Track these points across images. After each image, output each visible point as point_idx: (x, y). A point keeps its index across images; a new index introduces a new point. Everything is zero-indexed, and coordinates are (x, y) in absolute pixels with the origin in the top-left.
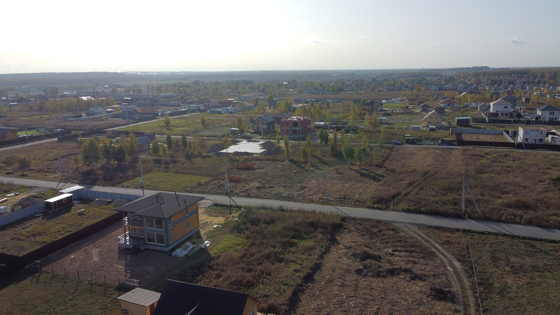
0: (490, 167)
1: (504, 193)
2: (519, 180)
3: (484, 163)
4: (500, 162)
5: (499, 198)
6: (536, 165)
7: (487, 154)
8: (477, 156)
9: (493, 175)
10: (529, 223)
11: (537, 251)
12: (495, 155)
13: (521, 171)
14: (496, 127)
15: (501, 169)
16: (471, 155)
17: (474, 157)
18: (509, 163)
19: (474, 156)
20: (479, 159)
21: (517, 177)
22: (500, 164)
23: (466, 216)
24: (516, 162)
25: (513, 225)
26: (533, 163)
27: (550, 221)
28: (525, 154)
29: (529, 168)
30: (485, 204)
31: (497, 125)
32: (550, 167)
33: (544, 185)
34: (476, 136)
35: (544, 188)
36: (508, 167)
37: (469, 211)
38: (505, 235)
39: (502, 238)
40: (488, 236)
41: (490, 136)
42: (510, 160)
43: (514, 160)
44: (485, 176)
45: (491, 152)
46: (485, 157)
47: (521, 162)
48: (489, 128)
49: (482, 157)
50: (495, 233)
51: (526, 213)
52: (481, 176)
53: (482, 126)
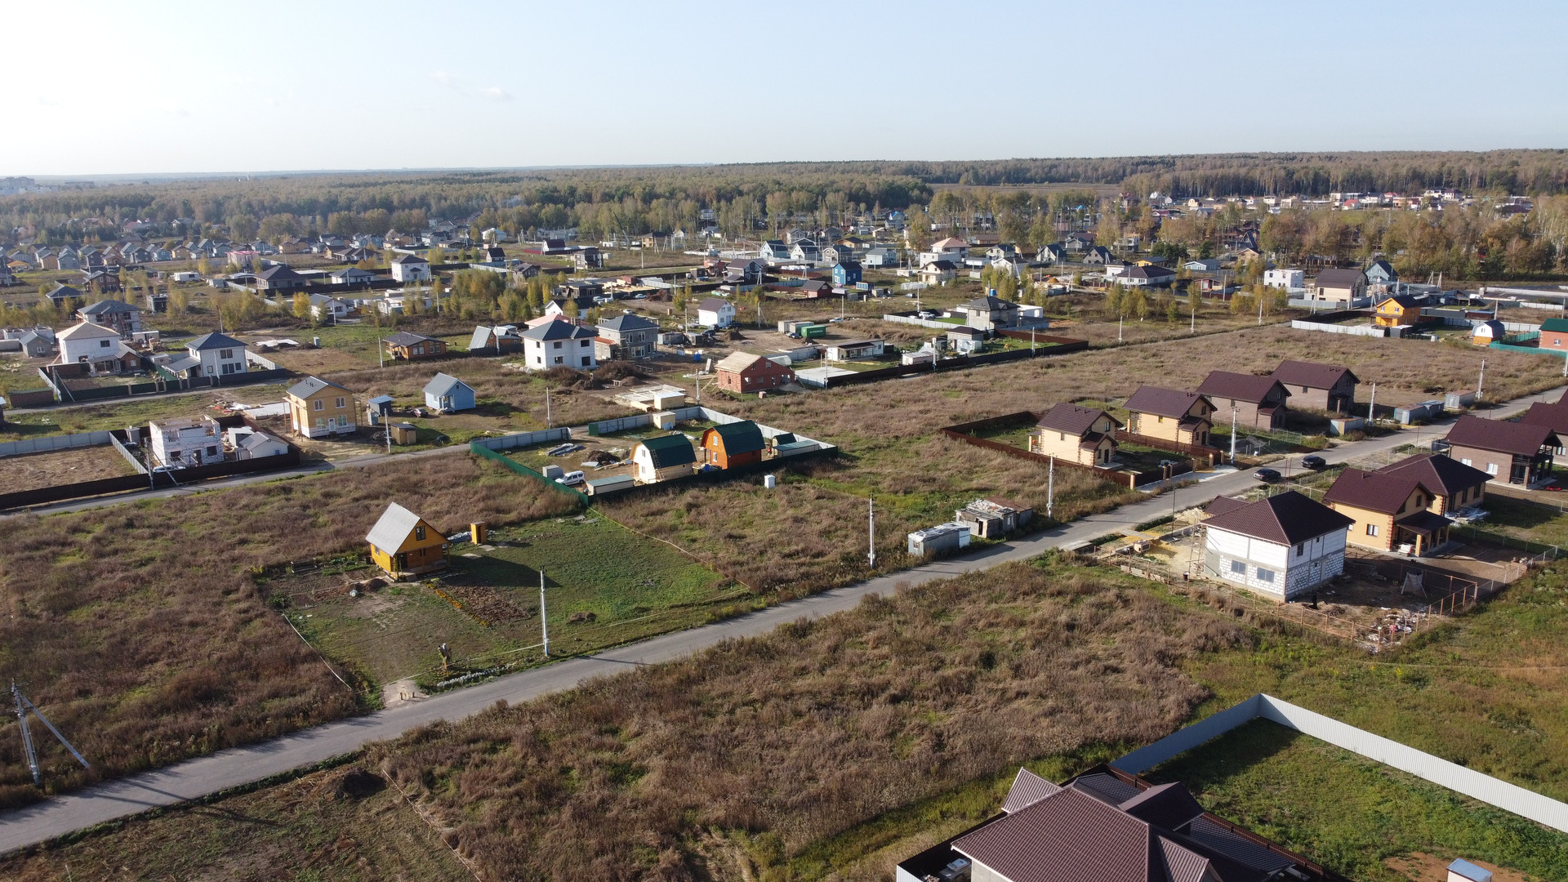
0: (92, 579)
1: (142, 664)
2: (174, 603)
3: (71, 568)
4: (115, 552)
5: (132, 685)
6: (211, 537)
7: (75, 530)
8: (48, 544)
9: (106, 605)
10: (220, 745)
11: (250, 829)
12: (99, 530)
13: (176, 571)
14: (87, 416)
15: (123, 579)
16: (27, 547)
17: (36, 554)
18: (142, 549)
19: (37, 548)
20: (55, 556)
21: (169, 594)
22: (119, 559)
23: (48, 789)
24: (159, 540)
25: (181, 769)
26: (204, 532)
27: (264, 719)
28: (178, 505)
29: (194, 554)
30: (97, 726)
31: (89, 410)
32: (244, 535)
33: (238, 601)
34: (33, 463)
35: (240, 612)
36: (142, 565)
37: (52, 768)
38: (166, 809)
39: (158, 823)
40: (121, 834)
41: (74, 457)
42: (143, 538)
43: (154, 536)
44: (81, 615)
45: (86, 520)
46: (70, 544)
47: (173, 539)
48: (68, 423)
49: (64, 544)
50: (141, 817)
51: (210, 715)
52: (69, 619)
53: (45, 421)
